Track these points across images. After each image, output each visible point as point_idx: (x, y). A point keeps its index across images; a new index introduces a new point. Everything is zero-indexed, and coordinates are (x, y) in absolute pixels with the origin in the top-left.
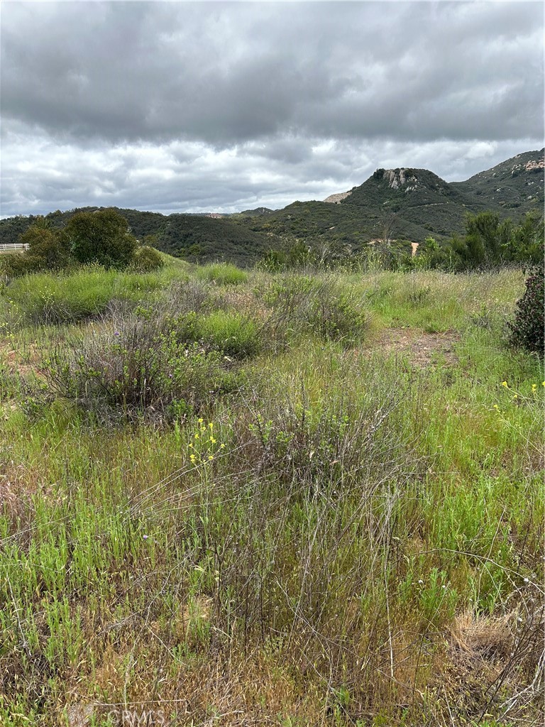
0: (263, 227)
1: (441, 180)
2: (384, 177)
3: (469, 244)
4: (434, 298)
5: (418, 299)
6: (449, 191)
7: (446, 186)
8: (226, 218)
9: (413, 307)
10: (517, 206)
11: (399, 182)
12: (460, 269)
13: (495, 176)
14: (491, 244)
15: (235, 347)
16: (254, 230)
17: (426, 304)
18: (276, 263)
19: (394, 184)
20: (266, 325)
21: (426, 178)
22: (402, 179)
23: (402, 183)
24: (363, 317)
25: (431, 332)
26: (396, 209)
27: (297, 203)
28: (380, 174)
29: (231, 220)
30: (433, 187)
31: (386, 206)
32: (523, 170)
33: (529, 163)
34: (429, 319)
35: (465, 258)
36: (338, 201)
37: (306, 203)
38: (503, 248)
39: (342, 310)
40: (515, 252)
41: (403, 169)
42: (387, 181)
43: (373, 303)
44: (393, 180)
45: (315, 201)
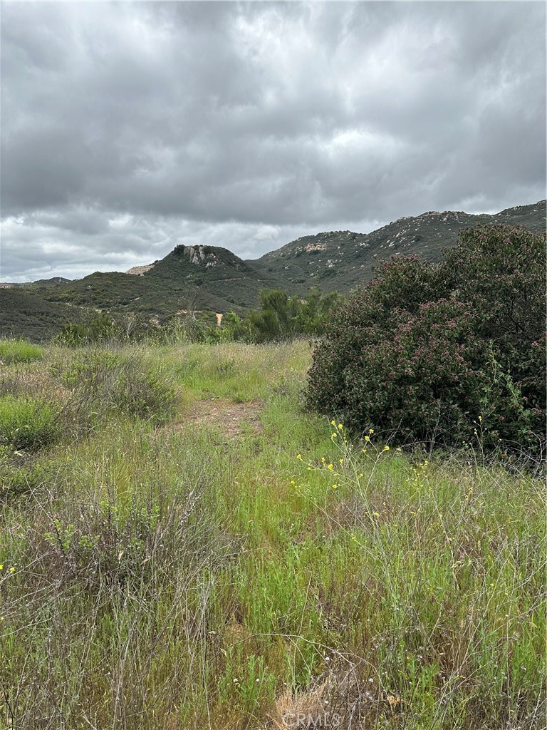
0: (60, 297)
1: (237, 257)
2: (185, 252)
3: (265, 318)
4: (238, 369)
5: (224, 371)
6: (244, 268)
7: (242, 263)
8: (16, 288)
9: (220, 378)
10: (302, 282)
11: (200, 258)
12: (259, 341)
13: (283, 256)
14: (283, 318)
15: (28, 436)
16: (50, 300)
17: (232, 376)
18: (75, 337)
19: (195, 259)
20: (65, 408)
21: (224, 255)
22: (202, 256)
23: (203, 258)
24: (172, 392)
25: (239, 402)
26: (199, 283)
27: (98, 274)
28: (180, 250)
29: (22, 290)
30: (230, 264)
31: (189, 279)
32: (304, 251)
33: (308, 246)
34: (235, 389)
35: (263, 330)
36: (141, 273)
37: (107, 274)
38: (293, 321)
39: (150, 386)
40: (304, 324)
41: (201, 246)
42: (188, 257)
43: (183, 377)
44: (193, 256)
45: (116, 272)
